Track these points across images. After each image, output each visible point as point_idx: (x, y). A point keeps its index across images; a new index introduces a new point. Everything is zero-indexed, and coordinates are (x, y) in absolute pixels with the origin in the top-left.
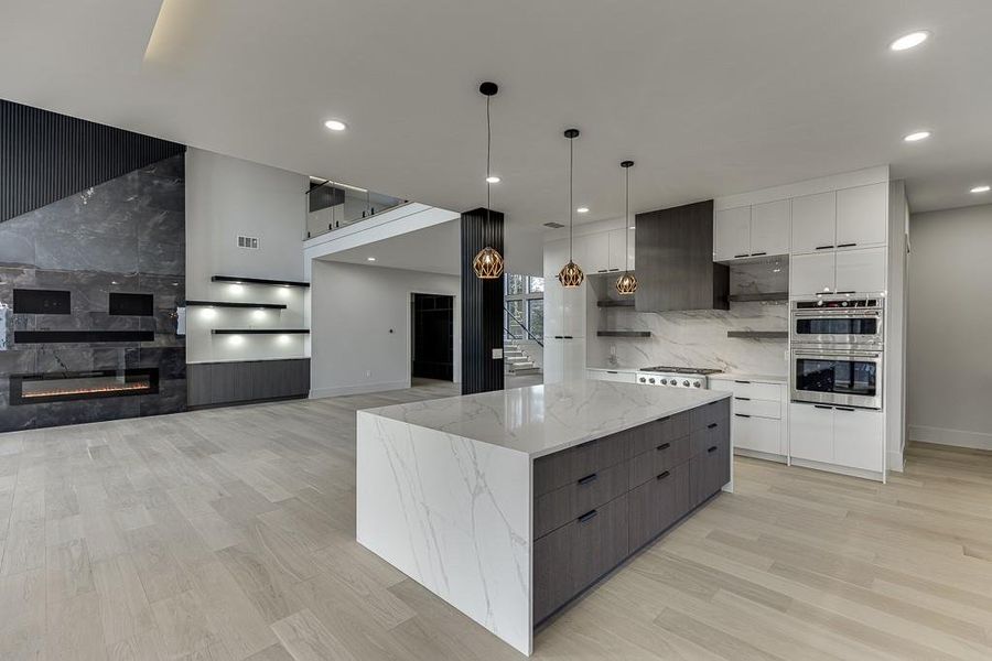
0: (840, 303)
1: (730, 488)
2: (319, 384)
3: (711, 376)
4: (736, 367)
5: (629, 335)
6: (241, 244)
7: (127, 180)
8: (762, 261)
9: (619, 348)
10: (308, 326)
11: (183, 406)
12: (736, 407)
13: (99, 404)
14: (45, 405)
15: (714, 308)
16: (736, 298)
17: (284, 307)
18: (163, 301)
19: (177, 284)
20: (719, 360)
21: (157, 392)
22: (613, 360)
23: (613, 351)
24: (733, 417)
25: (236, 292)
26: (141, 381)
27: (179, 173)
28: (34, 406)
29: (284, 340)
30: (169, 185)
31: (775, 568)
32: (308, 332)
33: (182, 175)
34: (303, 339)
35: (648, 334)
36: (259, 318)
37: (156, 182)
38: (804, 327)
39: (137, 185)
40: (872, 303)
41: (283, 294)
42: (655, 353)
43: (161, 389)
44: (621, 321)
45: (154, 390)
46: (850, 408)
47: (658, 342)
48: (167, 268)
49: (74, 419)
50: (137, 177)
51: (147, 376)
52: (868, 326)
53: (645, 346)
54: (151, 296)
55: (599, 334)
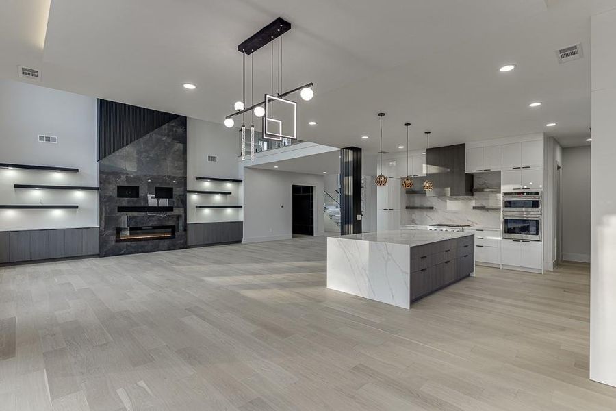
0: (523, 193)
1: (474, 274)
2: (247, 235)
3: (465, 228)
4: (476, 224)
5: (422, 208)
6: (209, 160)
7: (162, 129)
8: (488, 173)
9: (417, 215)
10: (241, 203)
11: (185, 246)
12: (476, 242)
13: (150, 243)
14: (129, 243)
15: (466, 195)
16: (476, 190)
17: (230, 193)
18: (177, 191)
19: (183, 181)
20: (468, 221)
21: (174, 238)
22: (413, 221)
23: (413, 216)
24: (475, 247)
25: (207, 185)
26: (168, 232)
27: (185, 124)
28: (125, 243)
29: (229, 211)
30: (180, 130)
31: (491, 295)
32: (241, 207)
33: (186, 126)
34: (238, 211)
35: (432, 208)
36: (218, 199)
37: (174, 129)
38: (508, 204)
39: (166, 131)
40: (537, 193)
41: (229, 186)
42: (435, 217)
43: (176, 236)
44: (417, 201)
45: (173, 237)
46: (528, 241)
47: (437, 212)
48: (179, 173)
49: (140, 250)
50: (166, 127)
51: (170, 230)
52: (535, 204)
53: (431, 214)
54: (172, 189)
55: (407, 208)
